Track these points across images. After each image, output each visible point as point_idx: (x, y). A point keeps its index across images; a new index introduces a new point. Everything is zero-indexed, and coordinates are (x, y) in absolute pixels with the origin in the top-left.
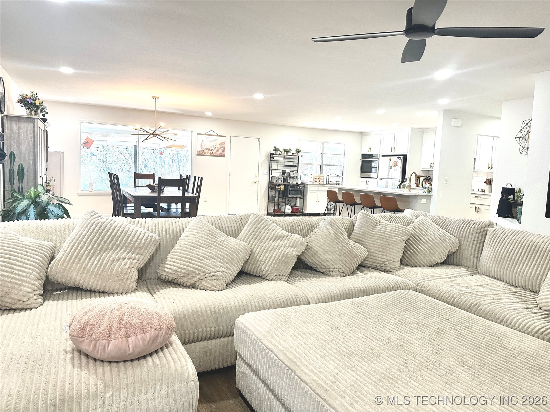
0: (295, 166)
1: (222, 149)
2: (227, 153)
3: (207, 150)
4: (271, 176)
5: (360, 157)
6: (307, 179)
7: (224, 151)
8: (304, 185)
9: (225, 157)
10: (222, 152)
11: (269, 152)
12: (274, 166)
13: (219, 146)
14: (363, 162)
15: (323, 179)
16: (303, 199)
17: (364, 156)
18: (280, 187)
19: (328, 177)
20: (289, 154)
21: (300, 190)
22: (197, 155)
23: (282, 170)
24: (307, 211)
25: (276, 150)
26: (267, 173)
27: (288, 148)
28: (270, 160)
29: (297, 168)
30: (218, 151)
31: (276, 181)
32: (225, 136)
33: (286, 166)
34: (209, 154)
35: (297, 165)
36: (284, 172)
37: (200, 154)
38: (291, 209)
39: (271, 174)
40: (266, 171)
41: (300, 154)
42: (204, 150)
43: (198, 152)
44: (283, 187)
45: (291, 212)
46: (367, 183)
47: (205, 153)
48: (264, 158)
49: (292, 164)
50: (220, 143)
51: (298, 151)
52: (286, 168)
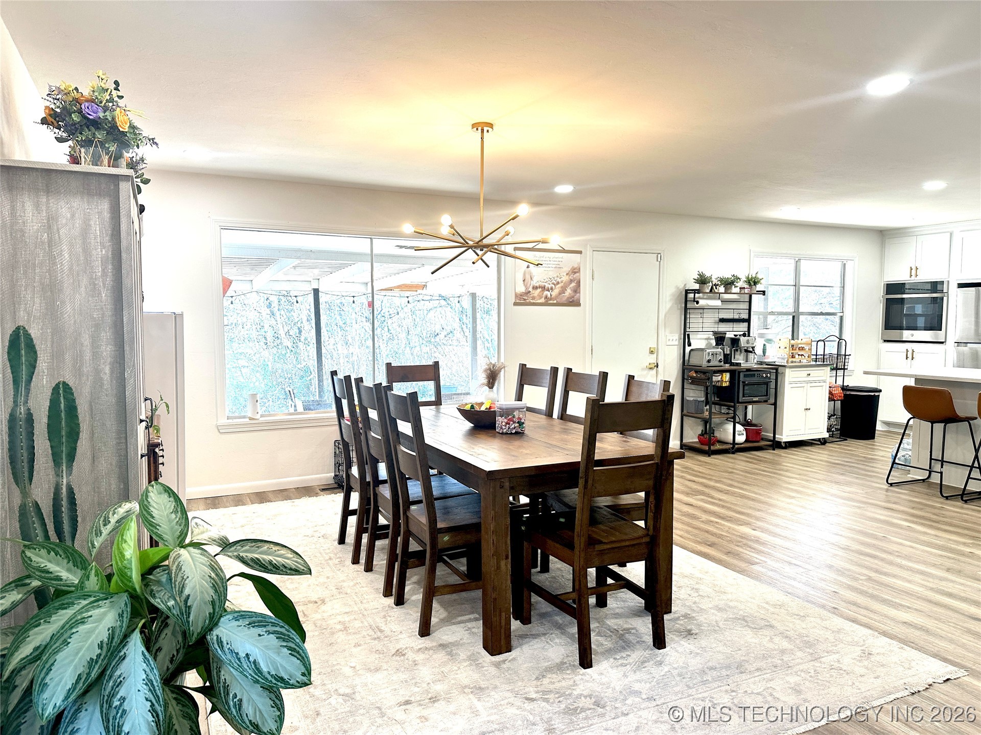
0: (743, 321)
1: (573, 284)
2: (585, 296)
3: (539, 290)
4: (688, 349)
5: (881, 291)
6: (776, 355)
7: (577, 290)
8: (777, 370)
9: (579, 305)
10: (573, 294)
11: (681, 286)
12: (695, 322)
13: (565, 278)
14: (889, 304)
15: (810, 349)
16: (775, 404)
17: (892, 288)
18: (719, 378)
19: (821, 344)
20: (734, 290)
21: (767, 384)
22: (515, 304)
23: (715, 333)
24: (785, 436)
25: (702, 280)
26: (677, 343)
27: (728, 275)
28: (686, 309)
29: (746, 324)
30: (563, 291)
31: (709, 361)
32: (580, 252)
33: (722, 320)
34: (542, 300)
35: (746, 317)
36: (720, 339)
37: (522, 300)
38: (745, 433)
39: (690, 345)
40: (675, 338)
41: (759, 287)
42: (530, 289)
43: (516, 296)
44: (727, 377)
45: (747, 441)
46: (910, 356)
47: (533, 298)
48: (669, 305)
49: (736, 317)
50: (567, 269)
51: (753, 282)
52: (723, 327)
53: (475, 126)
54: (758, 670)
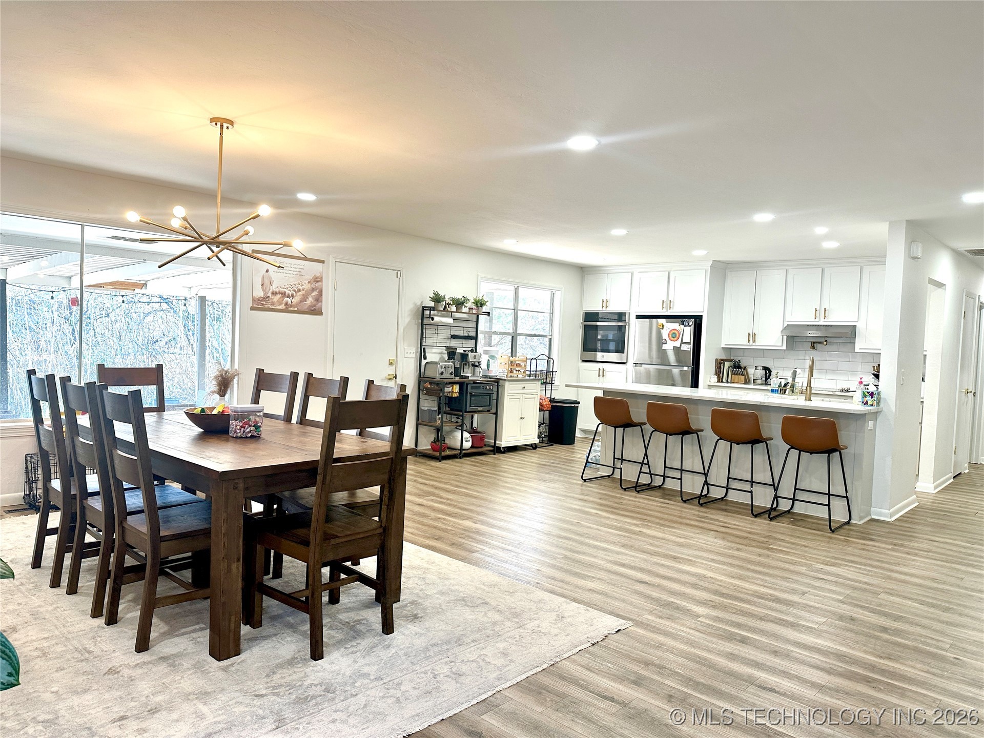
0: (471, 338)
1: (315, 293)
2: (327, 304)
3: (279, 296)
4: (424, 362)
5: (581, 318)
6: (498, 370)
7: (319, 299)
8: (498, 382)
9: (321, 314)
10: (315, 303)
11: (419, 303)
12: (431, 337)
13: (307, 286)
14: (587, 329)
15: (525, 366)
16: (496, 414)
17: (590, 317)
18: (450, 389)
19: (534, 362)
20: (464, 310)
21: (490, 395)
22: (252, 309)
23: (448, 348)
24: (504, 443)
25: (437, 299)
26: (414, 356)
27: (459, 296)
28: (422, 324)
29: (473, 341)
30: (304, 298)
31: (442, 373)
32: (323, 262)
33: (454, 337)
34: (282, 307)
35: (473, 334)
36: (451, 353)
37: (260, 305)
38: (471, 439)
39: (425, 358)
40: (412, 351)
41: (485, 309)
42: (270, 294)
43: (254, 300)
44: (456, 388)
45: (472, 447)
46: (602, 374)
47: (273, 304)
48: (407, 320)
49: (466, 334)
50: (309, 277)
51: (480, 304)
52: (454, 343)
53: (214, 120)
54: (474, 641)
